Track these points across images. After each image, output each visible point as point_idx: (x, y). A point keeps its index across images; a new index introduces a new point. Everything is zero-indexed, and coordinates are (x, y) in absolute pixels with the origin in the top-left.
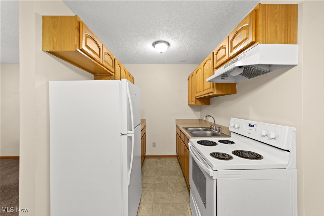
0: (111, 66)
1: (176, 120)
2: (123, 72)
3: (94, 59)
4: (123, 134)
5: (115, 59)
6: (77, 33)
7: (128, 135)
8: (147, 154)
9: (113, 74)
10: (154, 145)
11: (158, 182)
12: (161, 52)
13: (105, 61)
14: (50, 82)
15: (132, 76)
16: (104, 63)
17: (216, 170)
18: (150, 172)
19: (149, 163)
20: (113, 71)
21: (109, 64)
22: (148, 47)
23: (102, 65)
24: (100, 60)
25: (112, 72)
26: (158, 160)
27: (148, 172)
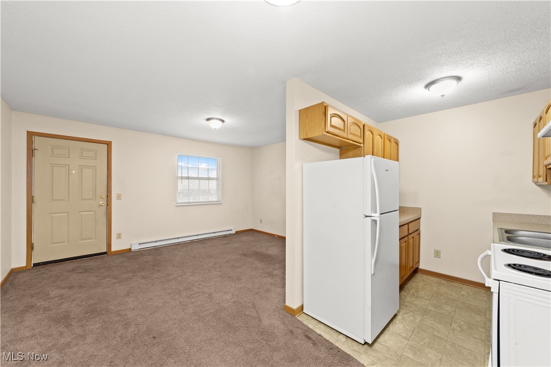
0: (358, 136)
1: (493, 213)
2: (377, 137)
3: (338, 136)
4: (367, 216)
5: (364, 125)
6: (324, 117)
7: (373, 218)
8: (421, 267)
9: (362, 145)
10: (437, 254)
11: (433, 309)
12: (443, 96)
13: (351, 133)
14: (304, 164)
15: (395, 139)
16: (350, 137)
17: (499, 280)
18: (423, 293)
19: (423, 281)
20: (361, 141)
21: (355, 135)
22: (417, 93)
23: (347, 139)
24: (345, 135)
25: (360, 143)
26: (446, 283)
27: (418, 291)
